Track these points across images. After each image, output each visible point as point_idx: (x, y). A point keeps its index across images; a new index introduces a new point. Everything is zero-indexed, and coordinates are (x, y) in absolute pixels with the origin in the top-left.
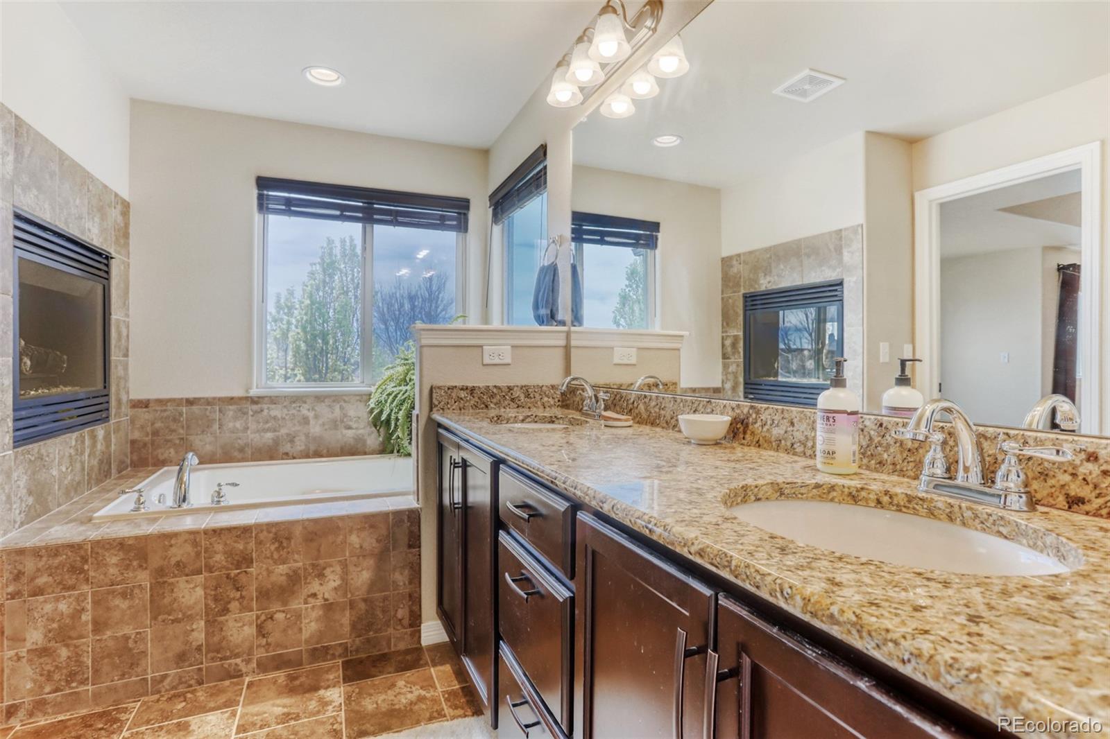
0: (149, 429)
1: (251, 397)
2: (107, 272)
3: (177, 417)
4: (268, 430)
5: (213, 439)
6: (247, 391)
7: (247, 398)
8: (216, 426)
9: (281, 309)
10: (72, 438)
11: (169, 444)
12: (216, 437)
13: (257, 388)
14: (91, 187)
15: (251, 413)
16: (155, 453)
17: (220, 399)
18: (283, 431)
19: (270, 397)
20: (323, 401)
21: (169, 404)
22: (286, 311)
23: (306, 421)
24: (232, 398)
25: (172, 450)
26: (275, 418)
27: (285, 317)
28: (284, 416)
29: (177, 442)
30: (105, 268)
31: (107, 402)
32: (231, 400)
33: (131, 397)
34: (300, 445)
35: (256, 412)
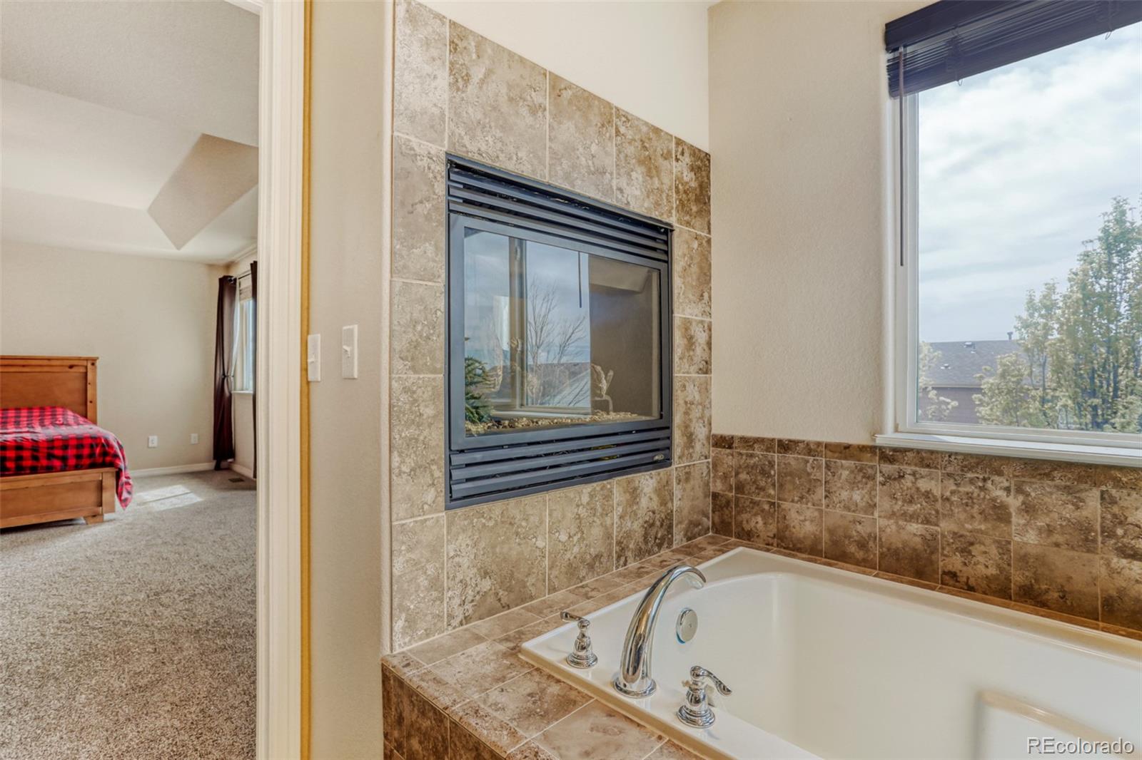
0: (733, 481)
1: (880, 448)
2: (666, 252)
3: (767, 468)
4: (912, 517)
5: (816, 514)
6: (873, 436)
7: (872, 449)
8: (821, 492)
9: (1036, 310)
10: (585, 491)
11: (756, 508)
12: (821, 511)
13: (896, 430)
14: (622, 130)
15: (879, 478)
16: (739, 518)
17: (827, 446)
18: (946, 526)
19: (919, 451)
20: (1048, 475)
21: (756, 446)
22: (1043, 312)
23: (1000, 514)
24: (847, 447)
25: (759, 519)
26: (927, 495)
27: (1042, 321)
28: (948, 494)
29: (766, 507)
30: (663, 247)
31: (668, 438)
32: (845, 450)
33: (714, 432)
34: (984, 564)
35: (889, 478)
